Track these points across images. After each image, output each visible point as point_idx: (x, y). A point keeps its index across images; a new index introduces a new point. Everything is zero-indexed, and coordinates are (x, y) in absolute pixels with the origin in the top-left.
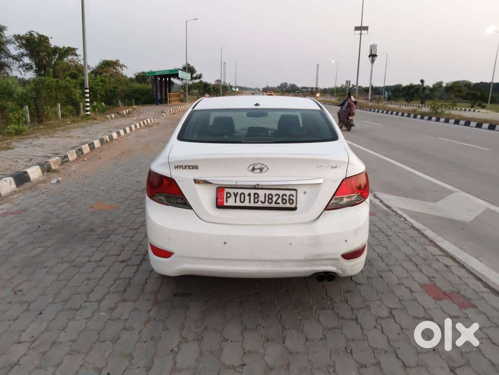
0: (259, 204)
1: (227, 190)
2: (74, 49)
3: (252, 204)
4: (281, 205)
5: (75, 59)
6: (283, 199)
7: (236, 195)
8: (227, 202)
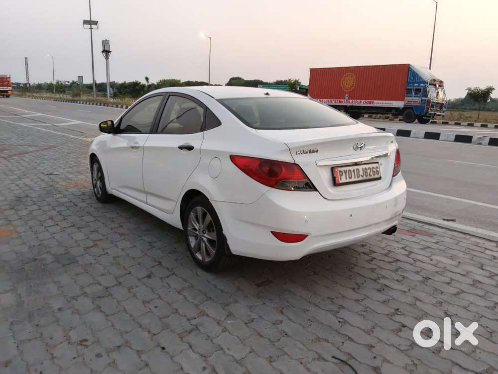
0: (361, 178)
1: (340, 169)
3: (357, 179)
4: (373, 177)
6: (373, 172)
7: (346, 173)
8: (341, 180)
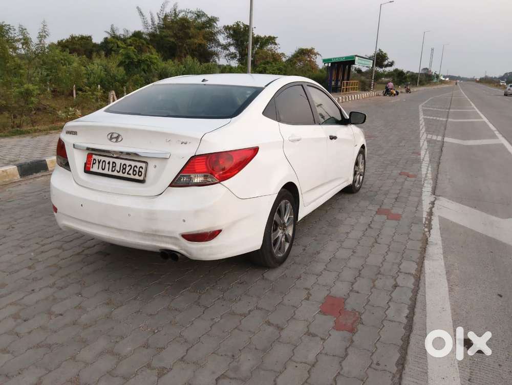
0: (115, 173)
1: (94, 157)
2: (274, 38)
3: (110, 173)
4: (132, 176)
5: (273, 48)
6: (134, 170)
7: (99, 162)
8: (92, 167)
